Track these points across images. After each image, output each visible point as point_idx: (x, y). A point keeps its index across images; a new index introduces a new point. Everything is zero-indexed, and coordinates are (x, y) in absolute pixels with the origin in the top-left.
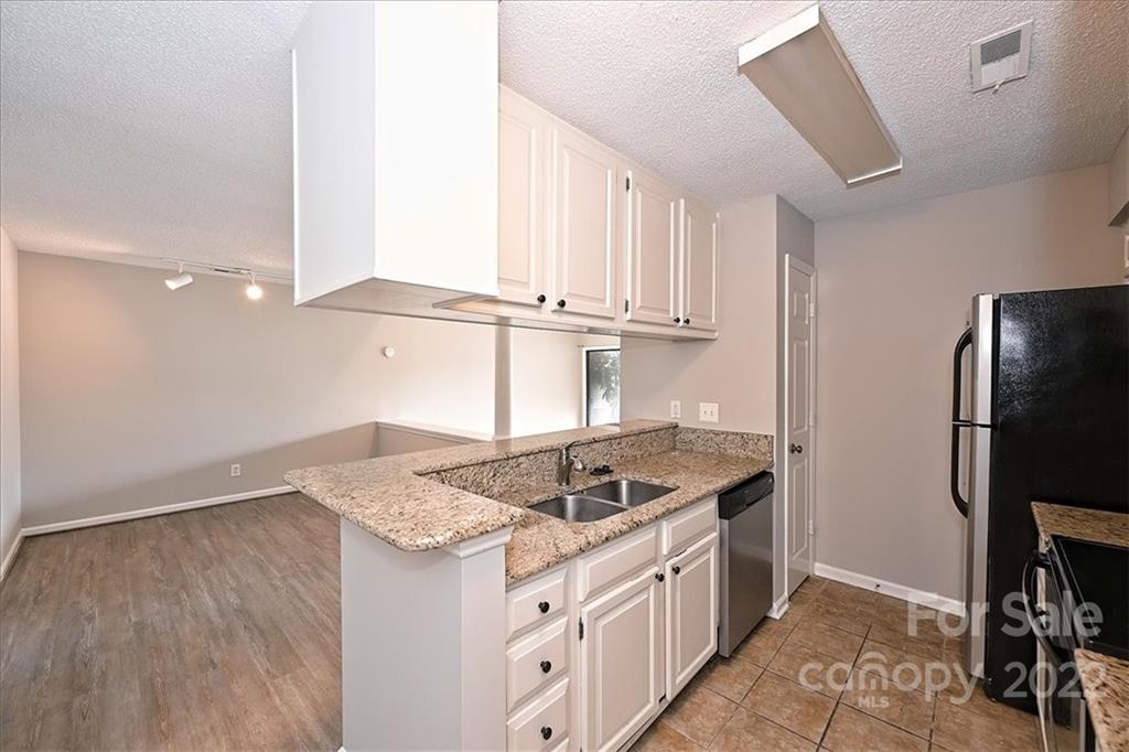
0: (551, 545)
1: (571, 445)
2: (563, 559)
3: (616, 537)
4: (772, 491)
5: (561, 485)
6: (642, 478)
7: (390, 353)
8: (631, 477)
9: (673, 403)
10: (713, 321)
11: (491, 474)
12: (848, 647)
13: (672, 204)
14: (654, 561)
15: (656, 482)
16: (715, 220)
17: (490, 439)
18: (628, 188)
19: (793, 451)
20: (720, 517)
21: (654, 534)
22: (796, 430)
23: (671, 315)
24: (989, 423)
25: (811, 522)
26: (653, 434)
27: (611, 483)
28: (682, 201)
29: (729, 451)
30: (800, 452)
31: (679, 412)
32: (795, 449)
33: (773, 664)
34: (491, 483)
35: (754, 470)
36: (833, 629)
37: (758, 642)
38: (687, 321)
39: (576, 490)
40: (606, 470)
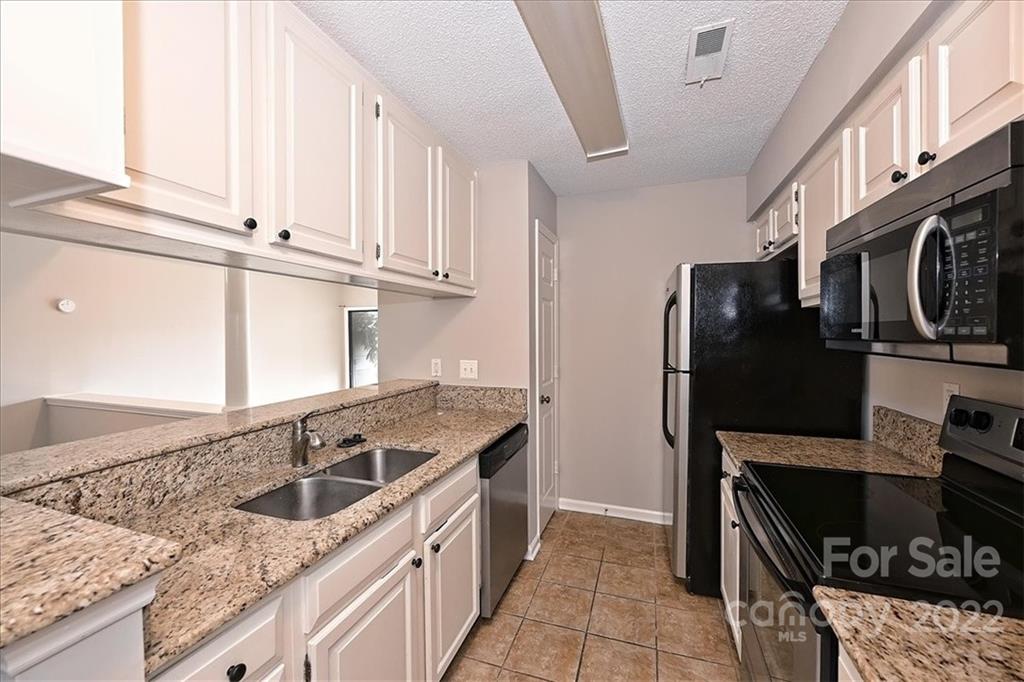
0: (256, 569)
1: (307, 417)
2: (270, 590)
3: (358, 531)
4: (527, 441)
5: (294, 466)
6: (399, 444)
7: (67, 306)
8: (386, 445)
9: (433, 361)
10: (472, 278)
11: (180, 468)
12: (589, 573)
13: (430, 149)
14: (410, 545)
15: (415, 447)
16: (473, 178)
17: (219, 411)
18: (378, 115)
19: (542, 402)
20: (481, 476)
21: (410, 514)
22: (545, 381)
23: (430, 267)
24: (688, 369)
25: (556, 462)
26: (413, 394)
27: (362, 454)
28: (440, 149)
29: (488, 407)
30: (548, 402)
31: (440, 371)
32: (545, 400)
33: (532, 612)
34: (180, 479)
35: (511, 424)
36: (577, 559)
37: (517, 590)
38: (446, 276)
39: (316, 470)
40: (358, 440)
